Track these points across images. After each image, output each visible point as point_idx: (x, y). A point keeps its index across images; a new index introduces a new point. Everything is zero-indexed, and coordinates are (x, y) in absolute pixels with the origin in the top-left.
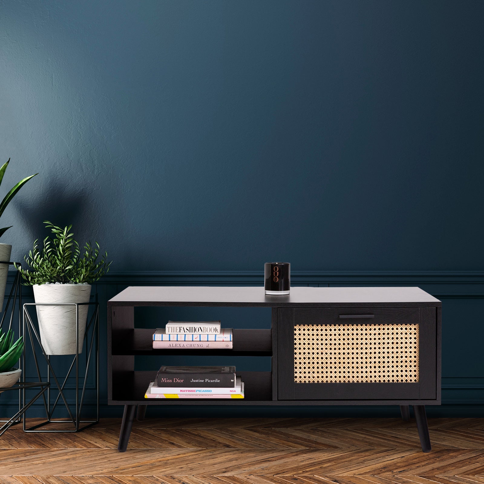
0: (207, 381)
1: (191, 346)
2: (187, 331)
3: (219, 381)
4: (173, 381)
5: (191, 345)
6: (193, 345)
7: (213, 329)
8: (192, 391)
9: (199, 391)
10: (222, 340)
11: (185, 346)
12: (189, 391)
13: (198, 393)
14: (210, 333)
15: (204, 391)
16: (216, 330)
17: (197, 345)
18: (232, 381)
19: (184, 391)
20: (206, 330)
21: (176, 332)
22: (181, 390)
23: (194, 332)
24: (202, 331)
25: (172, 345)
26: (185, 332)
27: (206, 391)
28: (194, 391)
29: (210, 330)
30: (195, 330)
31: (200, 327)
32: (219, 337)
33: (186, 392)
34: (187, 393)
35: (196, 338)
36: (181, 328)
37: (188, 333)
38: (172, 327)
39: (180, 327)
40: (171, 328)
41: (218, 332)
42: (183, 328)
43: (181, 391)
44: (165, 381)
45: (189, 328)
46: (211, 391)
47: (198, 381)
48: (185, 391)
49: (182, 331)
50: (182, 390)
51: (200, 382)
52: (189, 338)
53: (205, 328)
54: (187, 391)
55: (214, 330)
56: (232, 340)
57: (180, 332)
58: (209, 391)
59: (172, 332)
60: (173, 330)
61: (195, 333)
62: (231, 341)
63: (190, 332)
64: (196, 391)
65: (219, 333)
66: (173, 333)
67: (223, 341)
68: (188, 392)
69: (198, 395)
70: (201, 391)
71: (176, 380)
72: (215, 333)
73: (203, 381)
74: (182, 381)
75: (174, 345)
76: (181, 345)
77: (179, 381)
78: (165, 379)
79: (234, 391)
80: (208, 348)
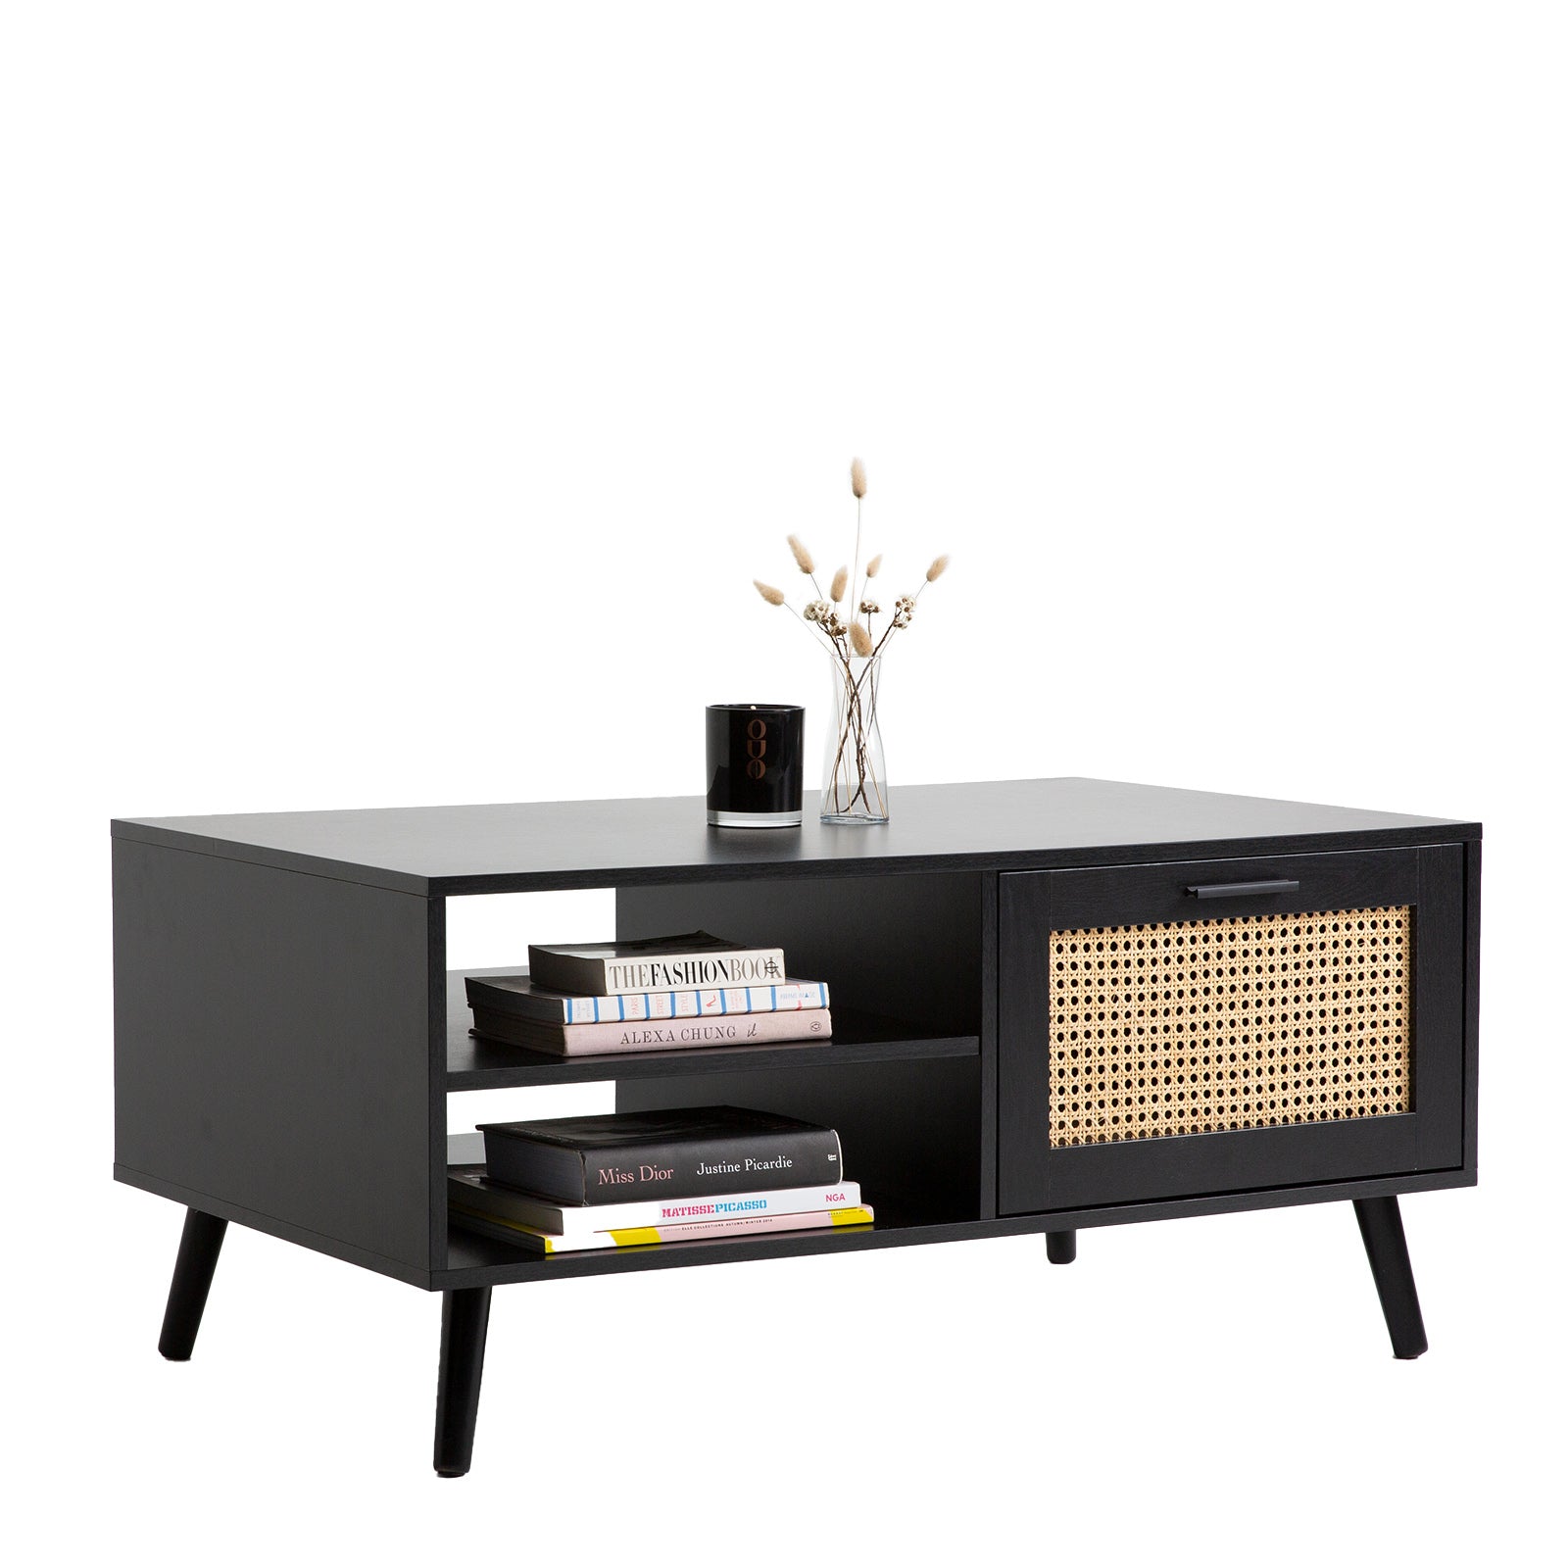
0: (751, 1167)
1: (696, 1036)
2: (678, 978)
3: (788, 1164)
4: (637, 1176)
5: (696, 1031)
6: (702, 1032)
7: (763, 966)
8: (701, 1210)
9: (727, 1207)
10: (797, 1007)
11: (677, 1035)
12: (693, 1211)
13: (722, 1214)
14: (755, 981)
15: (740, 1207)
16: (771, 968)
17: (715, 1031)
18: (832, 1158)
19: (676, 1212)
20: (740, 969)
21: (641, 985)
22: (664, 1211)
23: (702, 981)
24: (726, 975)
25: (631, 1039)
26: (670, 983)
27: (749, 1205)
28: (708, 1209)
29: (755, 969)
30: (704, 972)
31: (720, 962)
32: (784, 996)
33: (683, 1214)
34: (686, 1218)
35: (709, 1005)
36: (656, 967)
37: (681, 985)
38: (625, 967)
39: (653, 966)
40: (622, 968)
41: (780, 976)
42: (662, 967)
43: (666, 1212)
44: (610, 1180)
45: (683, 965)
46: (763, 1205)
47: (722, 1169)
48: (680, 1213)
49: (661, 979)
50: (669, 1210)
51: (731, 1172)
52: (687, 1005)
53: (735, 963)
54: (686, 1212)
55: (766, 968)
56: (828, 1003)
57: (654, 984)
58: (762, 1204)
59: (626, 986)
60: (629, 979)
61: (706, 984)
62: (823, 1007)
63: (688, 982)
64: (715, 1209)
65: (783, 979)
66: (630, 989)
67: (798, 1009)
68: (689, 1214)
69: (725, 1223)
70: (732, 1207)
71: (647, 1173)
72: (769, 980)
73: (736, 1168)
74: (668, 1174)
75: (640, 1036)
76: (664, 1036)
77: (658, 1176)
78: (610, 1171)
79: (839, 1196)
80: (752, 1039)
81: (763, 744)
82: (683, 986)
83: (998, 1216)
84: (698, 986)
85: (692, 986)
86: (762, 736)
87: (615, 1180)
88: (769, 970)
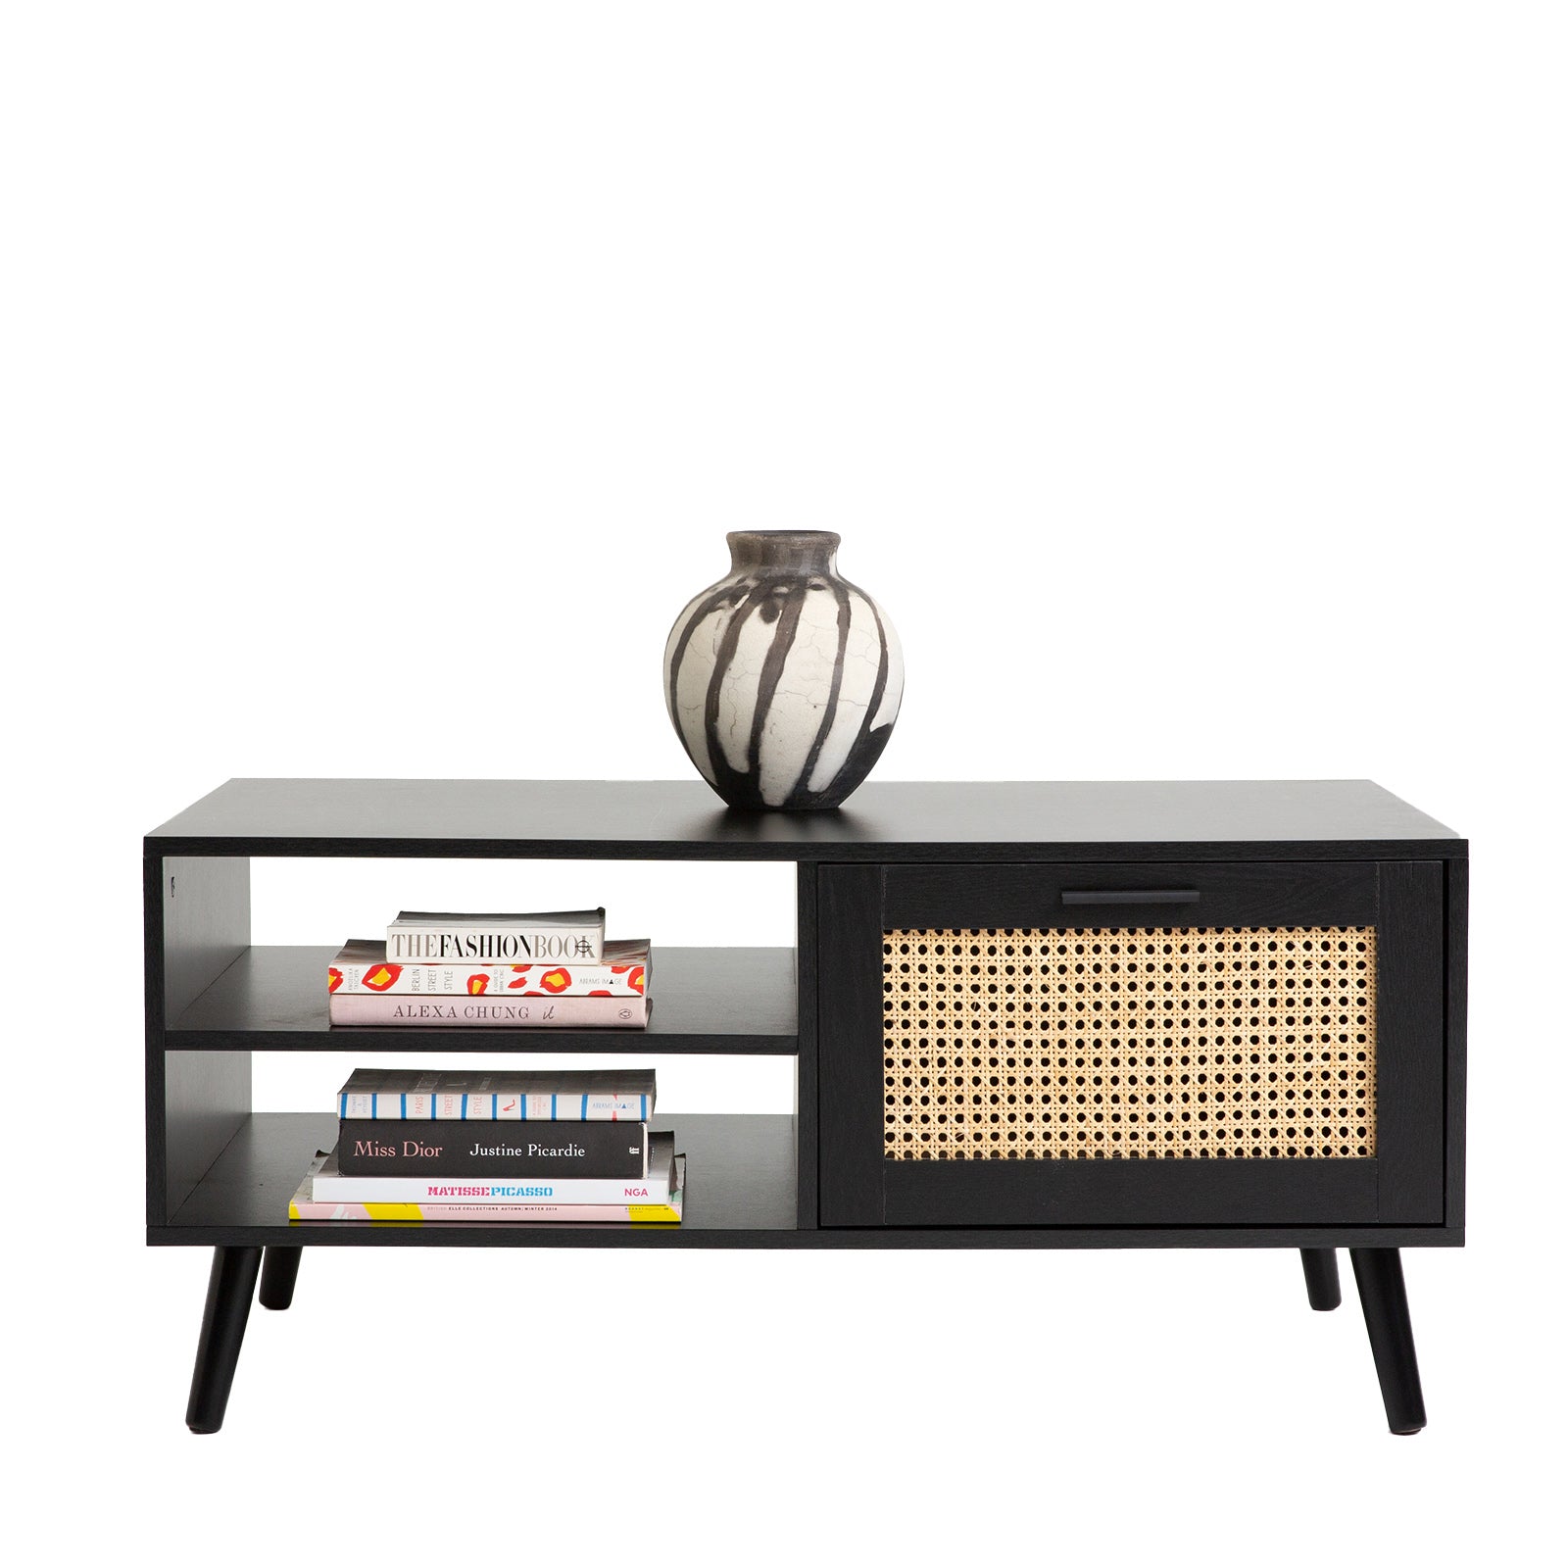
0: (535, 1153)
1: (482, 1015)
2: (471, 951)
3: (581, 1153)
4: (399, 1151)
5: (482, 1010)
6: (489, 1011)
7: (574, 945)
8: (474, 1191)
9: (504, 1191)
11: (460, 1013)
12: (462, 1191)
13: (498, 1198)
14: (562, 959)
15: (520, 1192)
16: (583, 947)
17: (504, 1010)
18: (633, 1151)
19: (444, 1191)
20: (546, 946)
21: (427, 955)
22: (430, 1189)
23: (499, 955)
24: (529, 952)
25: (405, 1012)
26: (461, 955)
27: (529, 1192)
28: (483, 1191)
29: (563, 947)
30: (502, 947)
31: (522, 937)
33: (452, 1194)
34: (456, 1199)
36: (446, 939)
37: (473, 958)
38: (410, 936)
39: (443, 937)
40: (407, 937)
41: (592, 956)
42: (453, 938)
43: (433, 1191)
44: (367, 1152)
45: (479, 939)
46: (548, 1192)
47: (500, 1152)
48: (449, 1192)
49: (451, 951)
50: (436, 1189)
51: (511, 1157)
53: (540, 941)
54: (456, 1192)
55: (577, 946)
57: (442, 955)
58: (545, 1191)
59: (409, 955)
60: (413, 948)
61: (504, 959)
63: (482, 955)
64: (490, 1191)
65: (597, 960)
66: (414, 959)
68: (460, 1194)
69: (499, 1207)
70: (511, 1192)
71: (411, 1149)
73: (518, 1152)
74: (436, 1152)
75: (416, 1010)
76: (444, 1012)
77: (424, 1153)
78: (369, 1143)
79: (641, 1191)
80: (548, 1022)
82: (476, 960)
83: (819, 1228)
84: (494, 961)
85: (486, 961)
87: (374, 1153)
88: (580, 949)
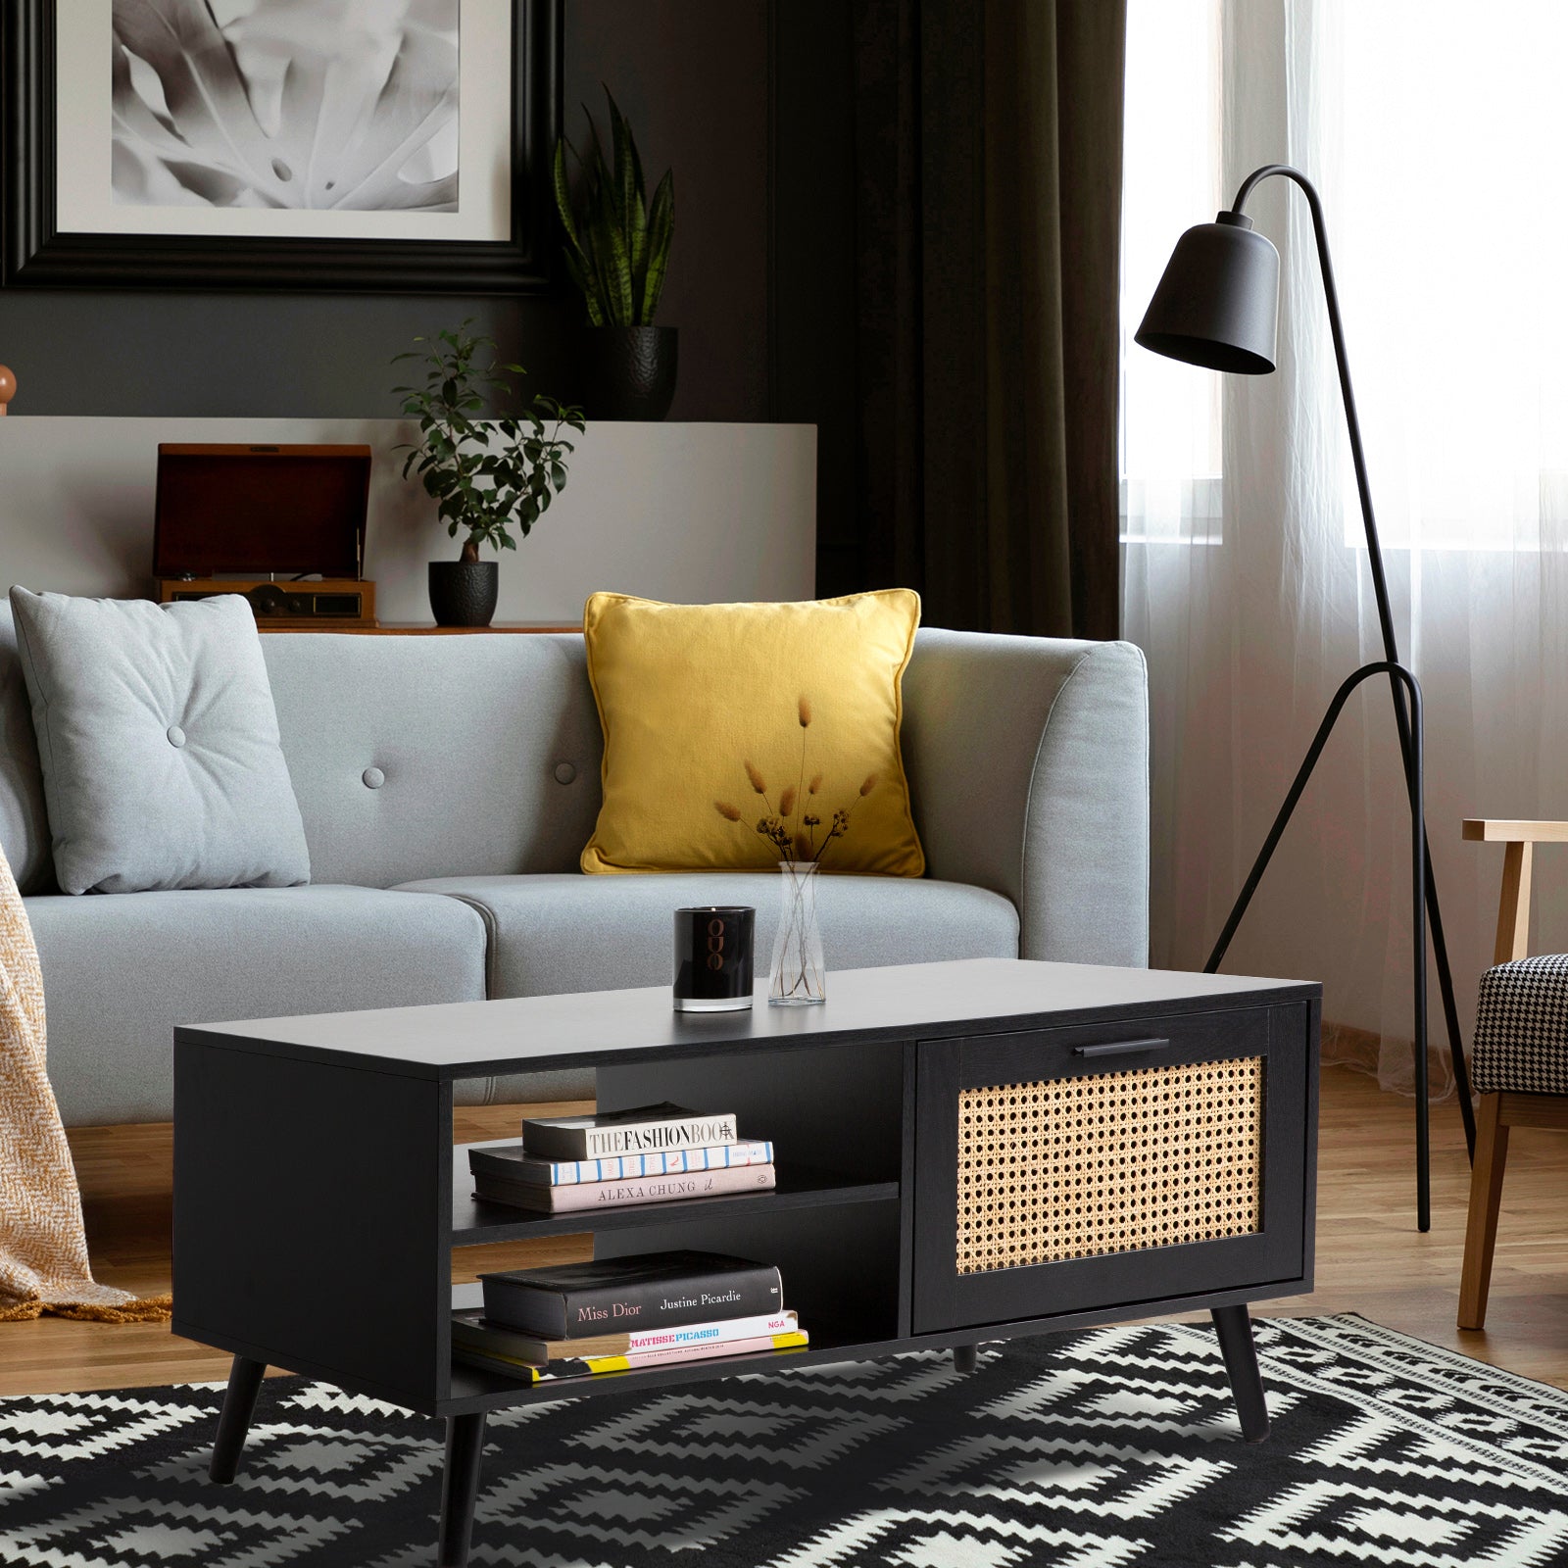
0: (706, 1301)
1: (662, 1191)
2: (647, 1142)
3: (738, 1297)
4: (611, 1313)
5: (662, 1187)
6: (667, 1188)
7: (719, 1130)
8: (666, 1340)
9: (686, 1337)
10: (746, 1162)
11: (646, 1192)
12: (656, 1340)
13: (681, 1343)
14: (712, 1142)
15: (697, 1336)
16: (725, 1131)
17: (677, 1187)
18: (773, 1291)
19: (643, 1342)
20: (699, 1133)
21: (616, 1150)
22: (634, 1341)
23: (667, 1144)
24: (688, 1138)
25: (607, 1196)
26: (640, 1147)
27: (702, 1334)
28: (670, 1339)
29: (711, 1132)
30: (669, 1137)
31: (682, 1127)
32: (737, 1154)
33: (649, 1343)
34: (653, 1347)
35: (673, 1164)
36: (628, 1133)
37: (649, 1148)
38: (603, 1135)
40: (600, 1136)
41: (732, 1137)
42: (634, 1134)
43: (635, 1343)
44: (587, 1317)
45: (651, 1132)
46: (716, 1332)
47: (682, 1304)
48: (646, 1343)
49: (633, 1144)
50: (638, 1341)
51: (689, 1306)
52: (654, 1165)
53: (695, 1128)
54: (651, 1342)
55: (721, 1131)
56: (772, 1159)
57: (627, 1148)
58: (712, 1333)
59: (604, 1151)
60: (606, 1145)
61: (671, 1147)
62: (768, 1163)
63: (655, 1146)
64: (675, 1338)
65: (735, 1140)
66: (607, 1154)
67: (747, 1165)
68: (654, 1343)
69: (683, 1350)
70: (690, 1336)
71: (619, 1310)
72: (723, 1141)
73: (694, 1303)
74: (637, 1311)
75: (614, 1194)
76: (635, 1193)
77: (629, 1312)
78: (588, 1309)
79: (780, 1323)
80: (708, 1194)
81: (722, 939)
82: (652, 1149)
83: (913, 1335)
84: (664, 1148)
85: (659, 1149)
86: (720, 933)
87: (593, 1317)
88: (724, 1133)
